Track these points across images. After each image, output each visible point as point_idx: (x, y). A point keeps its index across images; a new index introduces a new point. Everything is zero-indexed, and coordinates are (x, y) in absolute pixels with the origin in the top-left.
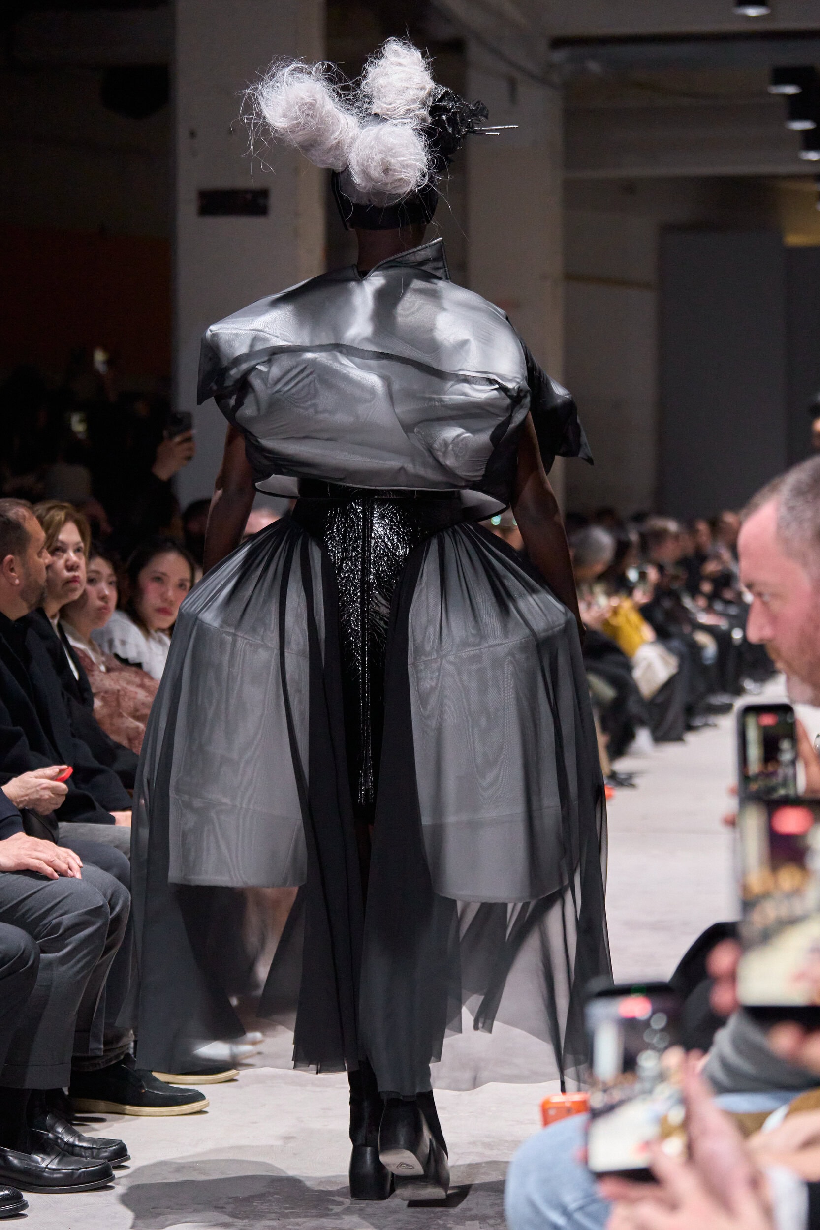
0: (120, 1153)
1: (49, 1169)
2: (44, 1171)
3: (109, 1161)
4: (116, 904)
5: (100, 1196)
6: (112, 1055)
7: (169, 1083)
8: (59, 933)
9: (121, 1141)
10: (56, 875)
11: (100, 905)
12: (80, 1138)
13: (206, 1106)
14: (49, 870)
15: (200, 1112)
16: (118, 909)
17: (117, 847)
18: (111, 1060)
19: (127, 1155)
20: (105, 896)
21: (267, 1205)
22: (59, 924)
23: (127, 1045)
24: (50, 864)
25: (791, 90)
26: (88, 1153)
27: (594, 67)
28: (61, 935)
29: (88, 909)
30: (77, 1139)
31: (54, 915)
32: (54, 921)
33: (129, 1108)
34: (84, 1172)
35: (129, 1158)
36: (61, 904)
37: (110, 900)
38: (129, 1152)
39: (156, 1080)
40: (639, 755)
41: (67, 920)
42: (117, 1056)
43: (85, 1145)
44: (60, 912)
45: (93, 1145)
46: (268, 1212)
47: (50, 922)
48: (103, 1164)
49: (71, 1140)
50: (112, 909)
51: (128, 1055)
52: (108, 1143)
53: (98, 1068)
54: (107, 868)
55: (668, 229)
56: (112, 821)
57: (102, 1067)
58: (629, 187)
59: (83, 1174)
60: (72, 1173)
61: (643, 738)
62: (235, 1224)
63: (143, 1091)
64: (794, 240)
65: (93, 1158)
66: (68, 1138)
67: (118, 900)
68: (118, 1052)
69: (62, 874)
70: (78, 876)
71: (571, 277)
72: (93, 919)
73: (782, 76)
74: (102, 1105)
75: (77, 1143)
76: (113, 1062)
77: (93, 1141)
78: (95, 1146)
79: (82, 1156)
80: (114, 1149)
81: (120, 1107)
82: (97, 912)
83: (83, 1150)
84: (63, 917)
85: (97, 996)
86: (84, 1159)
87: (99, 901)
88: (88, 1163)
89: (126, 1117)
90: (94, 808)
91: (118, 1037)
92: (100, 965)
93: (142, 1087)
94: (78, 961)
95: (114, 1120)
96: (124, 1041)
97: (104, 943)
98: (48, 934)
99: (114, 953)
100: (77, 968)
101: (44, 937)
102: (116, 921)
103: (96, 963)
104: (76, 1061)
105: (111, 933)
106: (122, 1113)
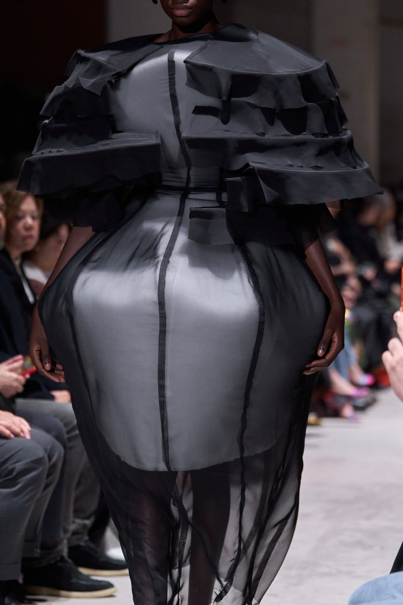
4: (53, 455)
7: (90, 576)
8: (14, 474)
10: (12, 436)
11: (41, 457)
13: (115, 591)
14: (8, 432)
15: (111, 596)
16: (54, 459)
20: (46, 451)
22: (13, 470)
23: (62, 551)
24: (8, 428)
28: (15, 476)
29: (33, 459)
31: (10, 463)
32: (10, 467)
33: (62, 592)
36: (16, 455)
37: (49, 453)
39: (81, 574)
41: (19, 466)
42: (56, 557)
44: (15, 460)
47: (7, 468)
50: (50, 458)
51: (62, 557)
54: (48, 431)
56: (52, 398)
63: (72, 581)
67: (54, 453)
68: (56, 554)
69: (17, 435)
70: (28, 437)
72: (36, 466)
74: (45, 590)
76: (53, 562)
81: (56, 592)
82: (38, 462)
84: (16, 465)
87: (41, 453)
89: (61, 599)
90: (40, 389)
91: (56, 544)
92: (41, 498)
93: (71, 578)
94: (26, 495)
95: (53, 600)
96: (60, 547)
97: (44, 482)
98: (7, 475)
99: (52, 488)
100: (24, 500)
101: (3, 477)
102: (53, 468)
103: (38, 496)
104: (25, 560)
105: (48, 476)
106: (58, 596)
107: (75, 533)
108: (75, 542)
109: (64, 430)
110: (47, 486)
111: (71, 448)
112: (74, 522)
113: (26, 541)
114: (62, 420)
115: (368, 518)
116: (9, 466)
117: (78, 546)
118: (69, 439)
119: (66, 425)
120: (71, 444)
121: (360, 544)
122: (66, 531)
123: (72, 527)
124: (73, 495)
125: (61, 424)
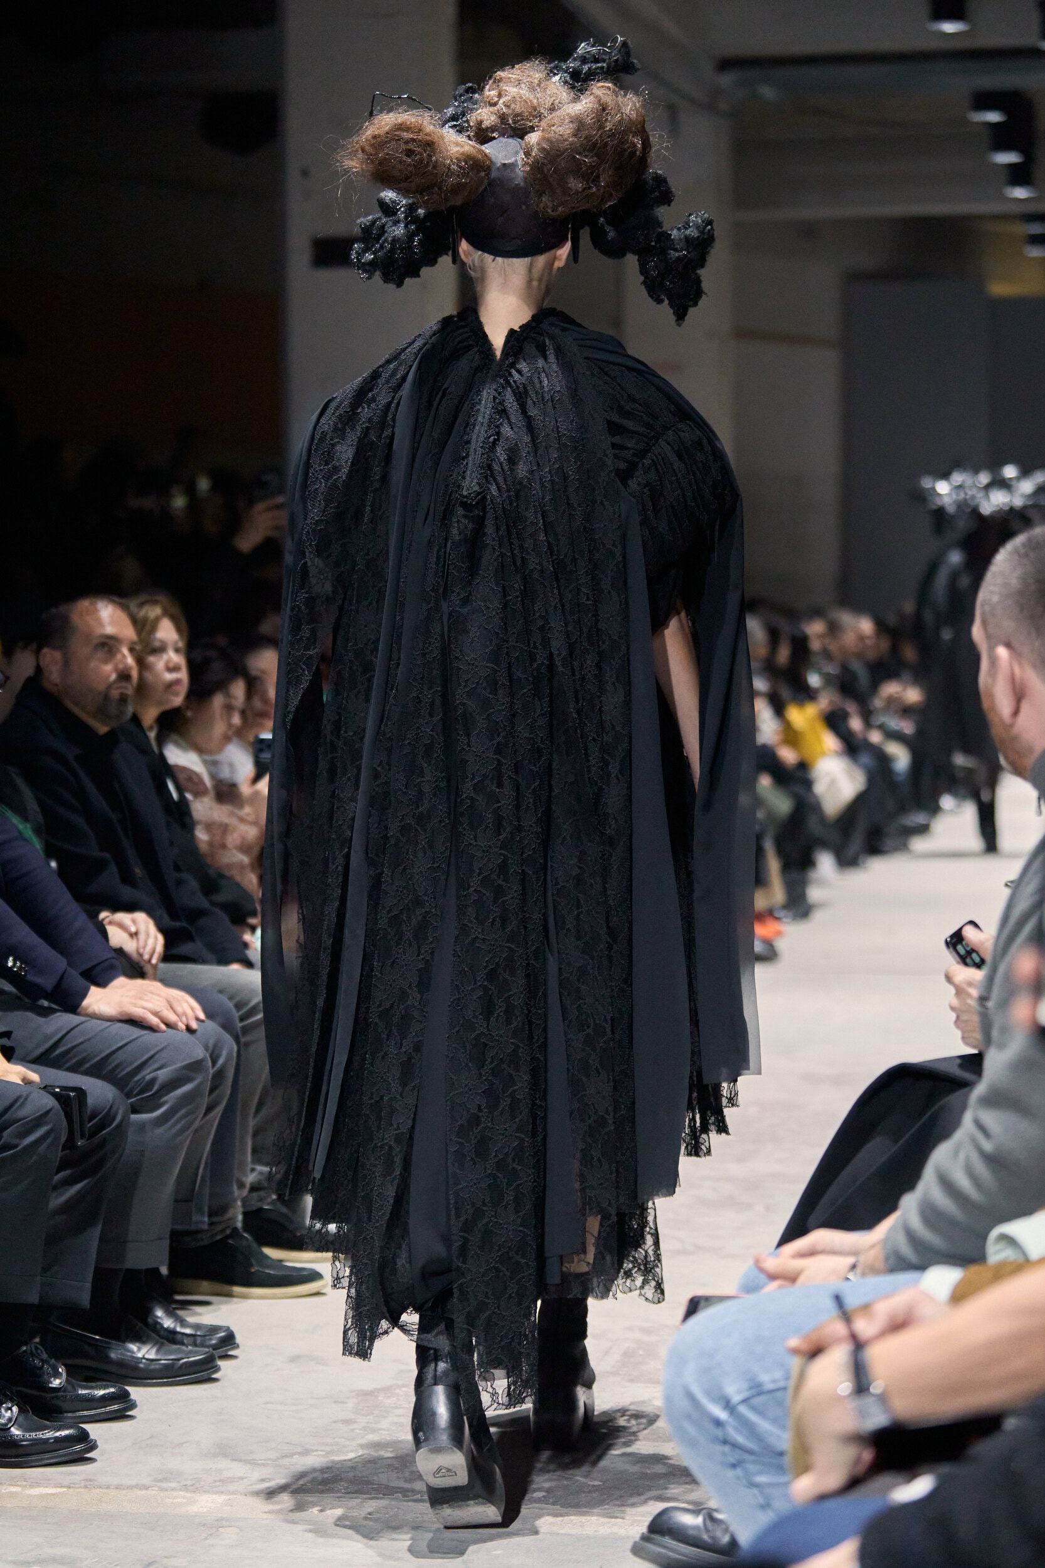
0: (229, 1340)
1: (147, 1359)
2: (141, 1362)
3: (214, 1349)
4: (218, 1057)
5: (205, 1390)
6: (218, 1228)
7: (281, 1261)
8: (156, 1087)
9: (228, 1328)
10: (163, 1026)
11: (200, 1058)
12: (183, 1322)
13: (325, 1286)
14: (155, 1020)
15: (318, 1294)
16: (221, 1062)
17: (221, 992)
18: (216, 1234)
19: (235, 1343)
20: (206, 1048)
21: (395, 1399)
22: (153, 1081)
23: (234, 1218)
24: (156, 1014)
25: (994, 117)
26: (191, 1340)
27: (768, 92)
28: (157, 1092)
29: (188, 1062)
30: (178, 1324)
31: (149, 1070)
32: (148, 1077)
33: (237, 1289)
34: (186, 1362)
35: (238, 1346)
36: (157, 1057)
37: (213, 1052)
38: (239, 1339)
39: (267, 1257)
40: (822, 883)
41: (163, 1075)
42: (223, 1230)
43: (188, 1331)
44: (156, 1066)
45: (196, 1331)
46: (396, 1408)
47: (144, 1078)
48: (207, 1353)
49: (172, 1326)
50: (214, 1063)
51: (235, 1229)
52: (214, 1329)
53: (201, 1244)
55: (854, 278)
57: (206, 1242)
58: (809, 231)
59: (184, 1367)
60: (172, 1365)
61: (825, 863)
62: (358, 1420)
63: (253, 1270)
64: (999, 289)
65: (195, 1345)
66: (168, 1323)
67: (221, 1052)
68: (223, 1226)
69: (169, 1025)
71: (743, 333)
72: (192, 1074)
73: (984, 101)
74: (205, 1285)
75: (178, 1329)
76: (219, 1237)
77: (197, 1327)
78: (198, 1333)
79: (183, 1344)
80: (221, 1337)
81: (226, 1288)
82: (196, 1066)
83: (185, 1337)
84: (159, 1072)
85: (200, 1162)
86: (184, 1348)
87: (200, 1053)
88: (190, 1352)
89: (235, 1300)
91: (224, 1209)
92: (201, 1128)
93: (251, 1265)
94: (176, 1123)
95: (220, 1303)
96: (230, 1213)
97: (206, 1100)
98: (142, 1091)
99: (219, 1111)
100: (174, 1131)
101: (138, 1095)
102: (219, 1076)
103: (196, 1124)
104: (176, 1236)
105: (212, 1091)
106: (230, 1295)
107: (254, 1188)
108: (255, 1205)
109: (236, 1015)
110: (209, 1109)
111: (247, 1045)
112: (253, 1170)
113: (176, 1201)
114: (231, 998)
115: (741, 1159)
116: (147, 1074)
117: (261, 1210)
118: (245, 1030)
119: (238, 1006)
120: (247, 1038)
121: (730, 1202)
122: (241, 1185)
123: (251, 1179)
124: (252, 1123)
125: (231, 1005)
